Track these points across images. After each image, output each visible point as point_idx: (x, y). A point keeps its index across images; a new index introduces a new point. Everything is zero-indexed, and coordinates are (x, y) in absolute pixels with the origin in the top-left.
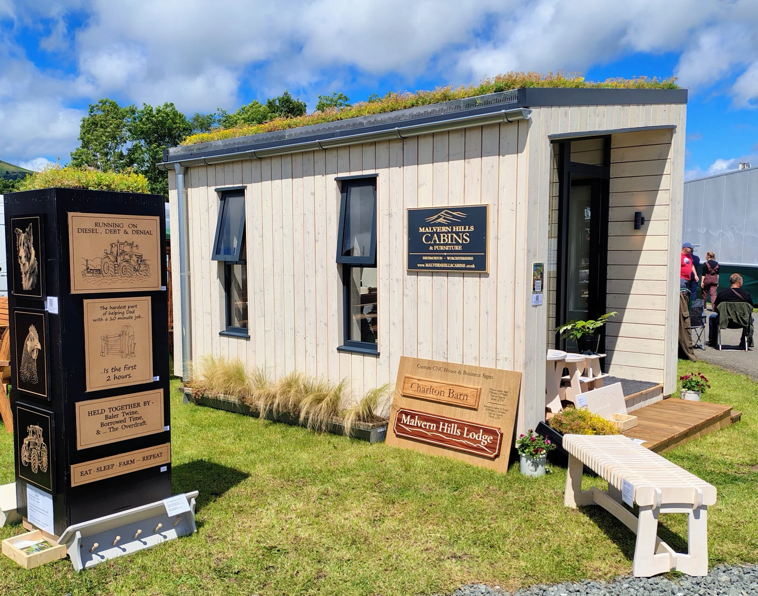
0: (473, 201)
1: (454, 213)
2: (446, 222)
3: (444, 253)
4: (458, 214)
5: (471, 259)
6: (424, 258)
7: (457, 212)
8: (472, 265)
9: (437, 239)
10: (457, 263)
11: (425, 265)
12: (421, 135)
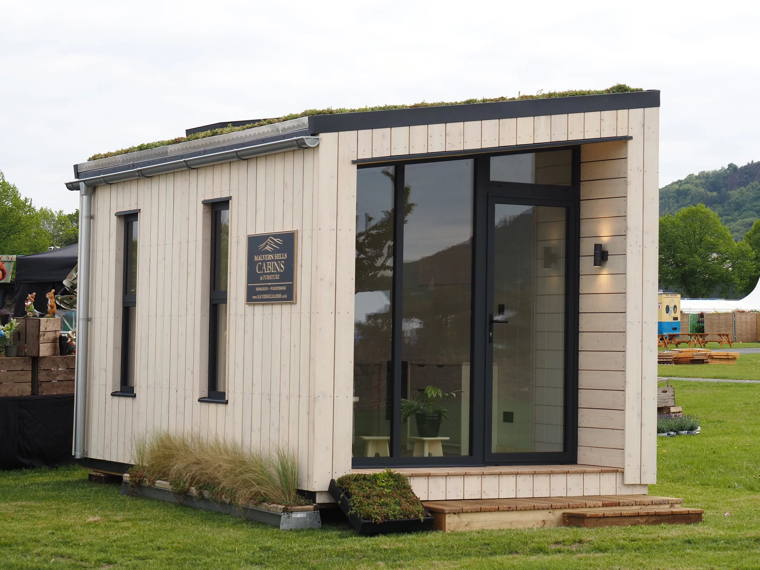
0: (288, 228)
1: (275, 240)
2: (271, 249)
3: (269, 283)
4: (278, 240)
5: (284, 288)
6: (258, 289)
7: (277, 239)
8: (285, 295)
9: (265, 268)
10: (276, 294)
11: (257, 297)
12: (259, 157)
